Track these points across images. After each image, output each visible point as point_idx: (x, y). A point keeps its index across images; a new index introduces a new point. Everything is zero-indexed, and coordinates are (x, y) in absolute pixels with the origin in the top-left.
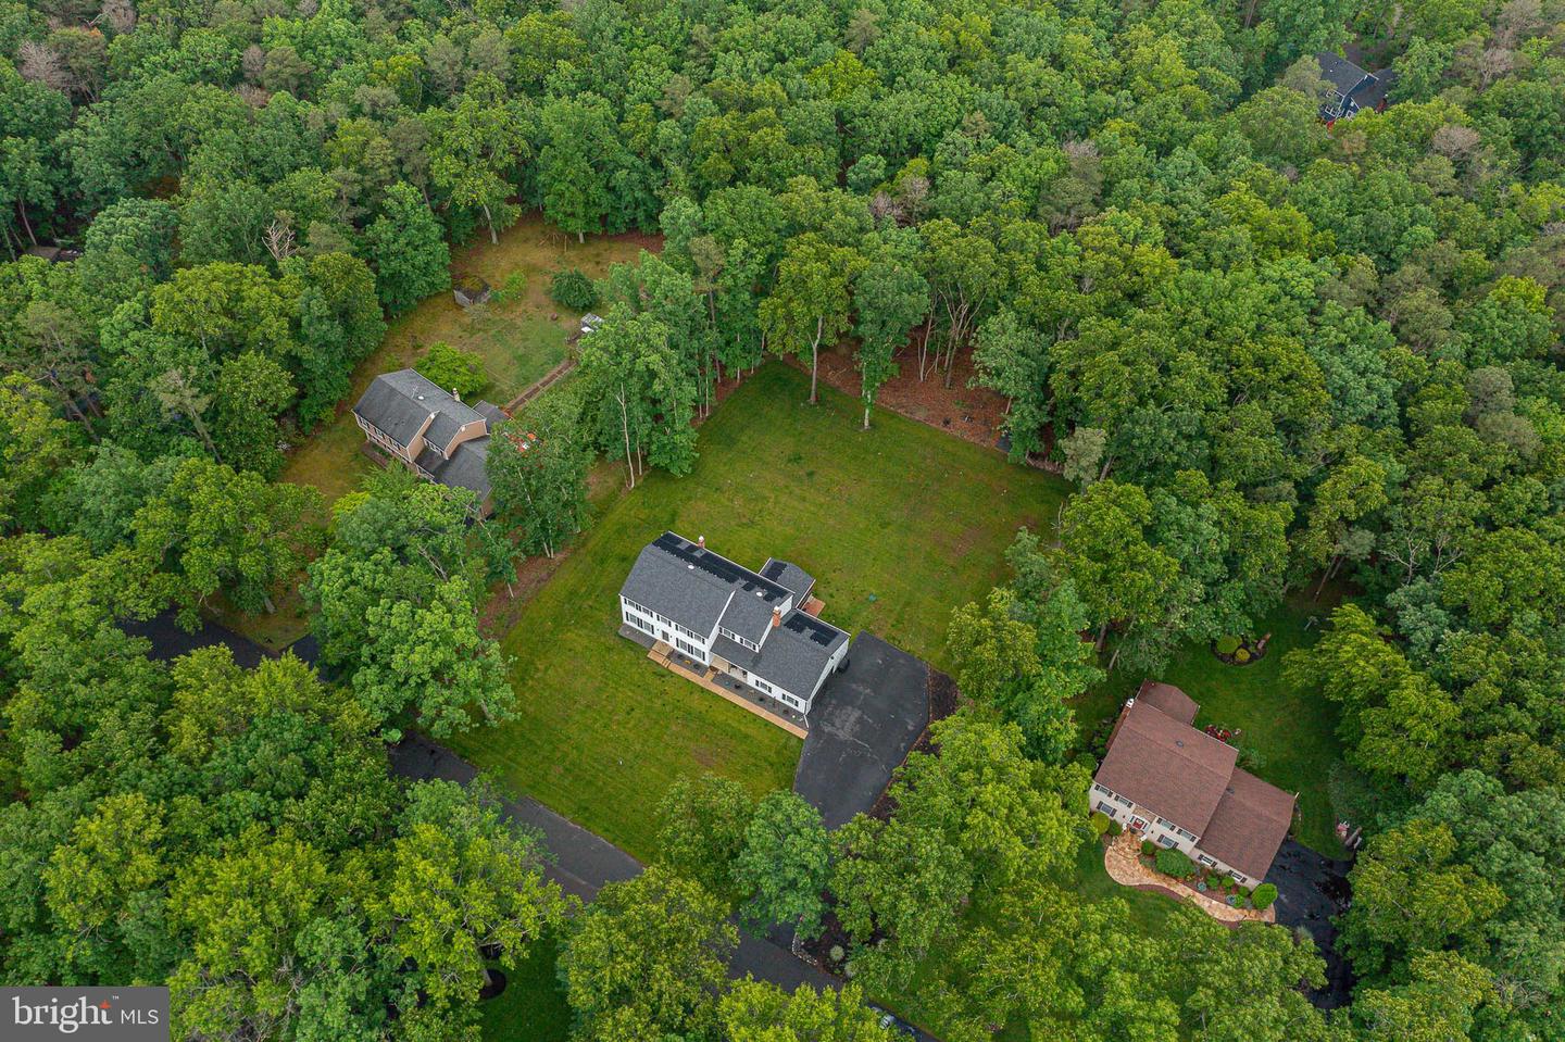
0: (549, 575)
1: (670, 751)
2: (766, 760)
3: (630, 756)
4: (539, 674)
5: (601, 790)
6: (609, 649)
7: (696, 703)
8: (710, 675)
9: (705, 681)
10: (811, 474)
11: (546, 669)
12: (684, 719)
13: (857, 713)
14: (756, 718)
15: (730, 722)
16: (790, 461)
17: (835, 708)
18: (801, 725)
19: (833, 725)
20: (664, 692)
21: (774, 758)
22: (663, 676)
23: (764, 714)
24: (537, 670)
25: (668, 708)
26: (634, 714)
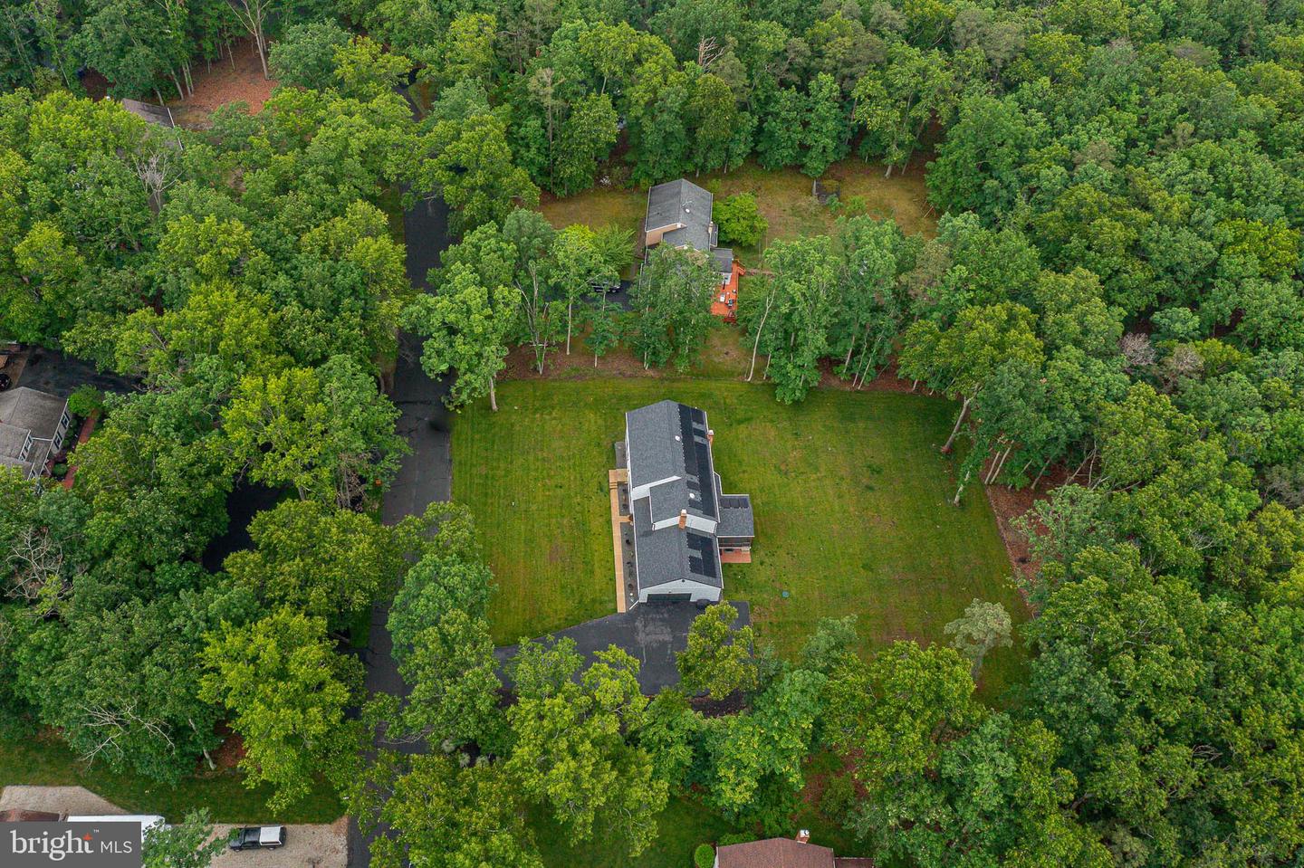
0: (631, 376)
1: (545, 529)
2: (581, 596)
3: (523, 506)
4: (547, 417)
5: (485, 504)
6: (598, 445)
7: (596, 524)
8: (625, 519)
9: (617, 518)
10: (869, 488)
11: (555, 418)
12: (577, 523)
13: (668, 638)
14: (613, 570)
15: (596, 554)
16: (869, 467)
17: (661, 620)
18: (628, 603)
19: (645, 626)
20: (589, 498)
21: (587, 601)
22: (602, 490)
23: (619, 573)
24: (551, 413)
25: (578, 508)
26: (558, 490)
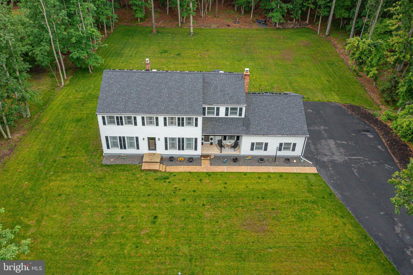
0: (12, 149)
1: (220, 238)
2: (306, 201)
6: (100, 179)
8: (205, 161)
9: (205, 167)
10: (178, 55)
12: (210, 203)
14: (269, 175)
15: (251, 187)
16: (161, 53)
18: (305, 165)
20: (176, 190)
21: (311, 197)
22: (166, 178)
23: (272, 169)
25: (189, 201)
26: (159, 221)
